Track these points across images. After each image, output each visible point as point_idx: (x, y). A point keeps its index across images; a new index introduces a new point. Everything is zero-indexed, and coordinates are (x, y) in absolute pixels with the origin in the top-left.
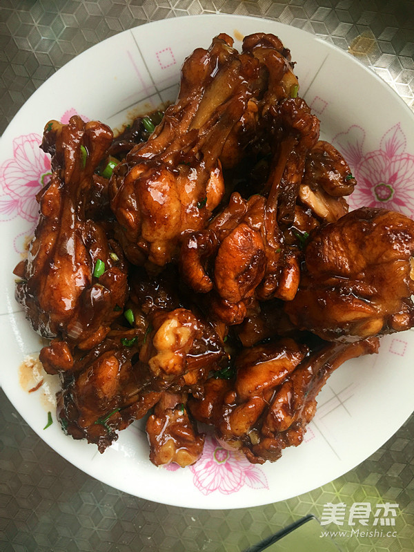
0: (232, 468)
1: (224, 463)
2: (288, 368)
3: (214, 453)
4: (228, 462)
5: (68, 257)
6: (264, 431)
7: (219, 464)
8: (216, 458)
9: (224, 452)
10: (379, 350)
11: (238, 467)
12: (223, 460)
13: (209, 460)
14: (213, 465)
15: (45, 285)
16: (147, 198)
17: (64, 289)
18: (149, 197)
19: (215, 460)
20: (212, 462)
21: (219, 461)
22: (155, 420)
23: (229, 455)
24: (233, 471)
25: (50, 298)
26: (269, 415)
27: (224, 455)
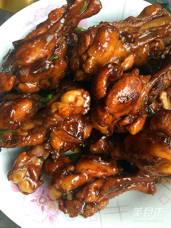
0: (44, 210)
1: (42, 205)
2: (108, 172)
3: (40, 197)
4: (44, 206)
5: (45, 41)
6: (78, 195)
7: (39, 204)
8: (39, 200)
9: (45, 200)
10: (155, 194)
11: (48, 212)
12: (42, 203)
13: (35, 198)
14: (36, 202)
15: (26, 45)
16: (102, 34)
17: (33, 52)
18: (104, 34)
19: (38, 200)
20: (36, 200)
21: (40, 203)
22: (25, 155)
23: (46, 203)
24: (44, 212)
25: (24, 52)
26: (86, 188)
27: (44, 201)
